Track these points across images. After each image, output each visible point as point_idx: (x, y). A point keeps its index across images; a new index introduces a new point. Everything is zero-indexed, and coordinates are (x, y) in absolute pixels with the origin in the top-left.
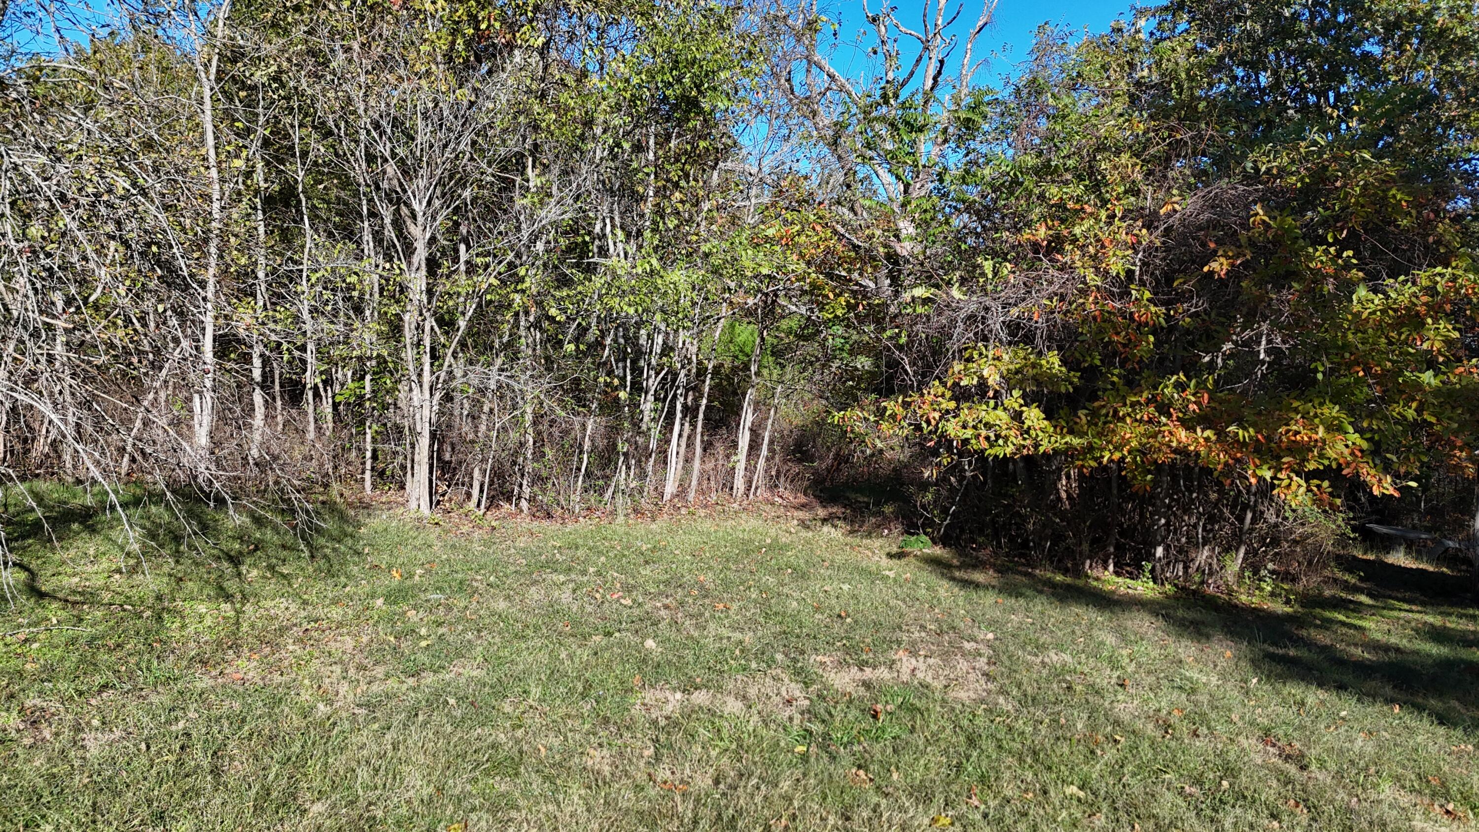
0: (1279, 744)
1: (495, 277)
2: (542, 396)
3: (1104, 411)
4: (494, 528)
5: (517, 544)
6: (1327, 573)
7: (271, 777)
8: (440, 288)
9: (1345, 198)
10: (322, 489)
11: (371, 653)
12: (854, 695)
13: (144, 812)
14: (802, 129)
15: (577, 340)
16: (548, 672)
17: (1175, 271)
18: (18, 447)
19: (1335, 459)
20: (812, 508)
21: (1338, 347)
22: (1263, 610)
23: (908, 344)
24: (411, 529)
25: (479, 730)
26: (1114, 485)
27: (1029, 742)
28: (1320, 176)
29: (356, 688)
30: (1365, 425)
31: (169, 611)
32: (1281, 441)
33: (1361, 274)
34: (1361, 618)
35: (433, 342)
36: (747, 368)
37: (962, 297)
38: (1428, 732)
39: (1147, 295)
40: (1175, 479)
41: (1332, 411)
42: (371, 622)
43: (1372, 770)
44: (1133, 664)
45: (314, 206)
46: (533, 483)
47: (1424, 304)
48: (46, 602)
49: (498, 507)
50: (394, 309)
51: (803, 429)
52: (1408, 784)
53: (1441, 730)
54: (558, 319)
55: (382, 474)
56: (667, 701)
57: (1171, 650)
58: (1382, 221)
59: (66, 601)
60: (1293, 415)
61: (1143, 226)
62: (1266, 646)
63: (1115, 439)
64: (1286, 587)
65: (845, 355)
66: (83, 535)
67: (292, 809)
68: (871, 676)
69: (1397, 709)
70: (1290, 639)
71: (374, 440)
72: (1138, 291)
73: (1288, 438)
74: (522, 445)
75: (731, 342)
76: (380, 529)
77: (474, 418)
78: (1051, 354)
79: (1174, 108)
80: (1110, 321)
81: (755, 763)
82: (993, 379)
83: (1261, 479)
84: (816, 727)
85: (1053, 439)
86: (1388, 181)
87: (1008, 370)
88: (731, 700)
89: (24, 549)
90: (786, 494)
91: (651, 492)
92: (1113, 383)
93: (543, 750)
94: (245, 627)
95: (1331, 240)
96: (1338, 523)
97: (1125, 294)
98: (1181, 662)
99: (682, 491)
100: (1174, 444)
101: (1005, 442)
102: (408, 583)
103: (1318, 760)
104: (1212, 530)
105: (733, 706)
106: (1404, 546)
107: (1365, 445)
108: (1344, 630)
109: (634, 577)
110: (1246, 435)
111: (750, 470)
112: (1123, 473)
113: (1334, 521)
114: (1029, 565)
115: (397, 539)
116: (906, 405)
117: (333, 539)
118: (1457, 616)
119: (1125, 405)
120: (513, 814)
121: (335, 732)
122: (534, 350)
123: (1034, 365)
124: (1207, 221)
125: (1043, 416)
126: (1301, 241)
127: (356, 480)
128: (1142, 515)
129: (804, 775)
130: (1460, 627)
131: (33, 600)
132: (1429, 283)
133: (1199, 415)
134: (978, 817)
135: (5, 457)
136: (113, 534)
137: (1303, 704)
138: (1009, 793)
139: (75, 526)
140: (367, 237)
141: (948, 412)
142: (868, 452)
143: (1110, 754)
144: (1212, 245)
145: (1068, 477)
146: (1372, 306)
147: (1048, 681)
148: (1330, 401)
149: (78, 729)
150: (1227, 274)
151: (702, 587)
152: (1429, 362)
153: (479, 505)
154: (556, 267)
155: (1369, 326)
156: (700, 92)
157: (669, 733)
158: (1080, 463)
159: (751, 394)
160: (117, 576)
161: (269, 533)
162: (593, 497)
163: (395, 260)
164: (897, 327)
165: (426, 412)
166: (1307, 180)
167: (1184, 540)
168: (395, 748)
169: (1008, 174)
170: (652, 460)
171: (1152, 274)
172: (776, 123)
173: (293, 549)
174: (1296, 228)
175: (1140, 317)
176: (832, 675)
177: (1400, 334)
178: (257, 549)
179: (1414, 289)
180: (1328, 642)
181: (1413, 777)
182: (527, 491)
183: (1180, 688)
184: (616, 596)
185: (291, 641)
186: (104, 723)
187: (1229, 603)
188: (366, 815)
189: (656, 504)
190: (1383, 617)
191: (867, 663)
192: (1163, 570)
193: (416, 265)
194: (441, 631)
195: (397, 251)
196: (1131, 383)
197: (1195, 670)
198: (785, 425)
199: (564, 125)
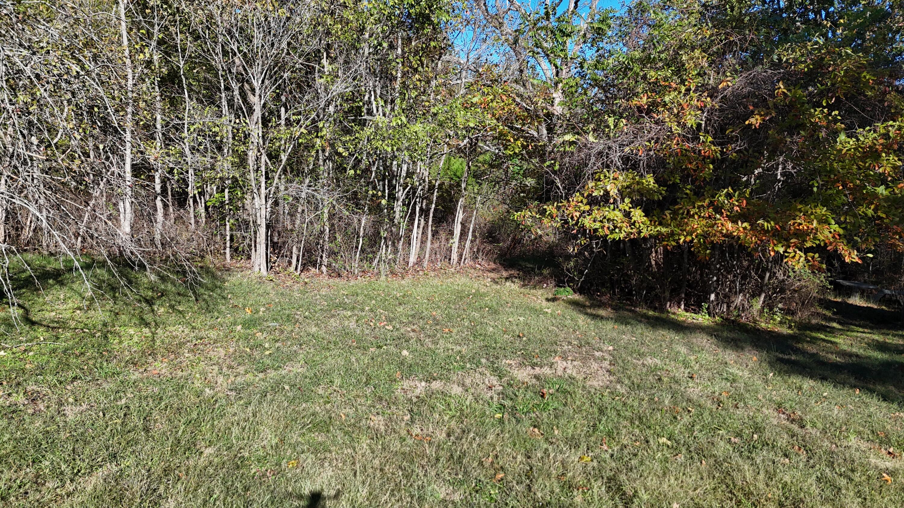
0: (787, 413)
1: (305, 128)
2: (334, 203)
3: (681, 211)
4: (306, 283)
5: (321, 293)
6: (813, 309)
7: (180, 433)
8: (271, 135)
9: (834, 78)
10: (200, 259)
11: (236, 359)
12: (530, 384)
13: (104, 453)
14: (494, 35)
15: (354, 167)
16: (344, 370)
17: (726, 124)
18: (13, 232)
19: (823, 240)
20: (499, 271)
21: (827, 171)
22: (775, 332)
23: (559, 170)
24: (256, 283)
25: (304, 405)
26: (685, 256)
27: (636, 412)
28: (819, 64)
29: (228, 379)
30: (842, 219)
31: (111, 333)
32: (790, 229)
33: (843, 126)
34: (834, 337)
35: (267, 168)
36: (459, 185)
37: (594, 141)
38: (877, 405)
39: (710, 139)
40: (723, 253)
41: (822, 211)
42: (235, 340)
43: (844, 428)
44: (698, 365)
45: (190, 83)
46: (329, 256)
47: (882, 144)
48: (36, 327)
49: (308, 270)
50: (242, 148)
51: (493, 223)
52: (866, 436)
53: (884, 404)
54: (343, 154)
55: (236, 250)
56: (416, 387)
57: (720, 356)
58: (856, 92)
59: (48, 327)
60: (798, 213)
61: (708, 96)
62: (777, 354)
63: (688, 228)
64: (789, 318)
65: (520, 176)
66: (56, 286)
67: (194, 452)
68: (539, 372)
69: (858, 392)
70: (792, 349)
71: (231, 229)
72: (704, 136)
73: (795, 228)
74: (322, 232)
75: (448, 169)
76: (237, 284)
77: (292, 216)
78: (648, 176)
79: (729, 21)
80: (686, 155)
81: (472, 424)
82: (613, 192)
83: (777, 252)
84: (508, 403)
85: (649, 229)
86: (861, 67)
87: (622, 186)
88: (455, 386)
89: (20, 295)
90: (483, 263)
91: (401, 262)
92: (687, 194)
93: (343, 416)
94: (158, 343)
95: (825, 105)
96: (821, 279)
97: (696, 138)
98: (726, 363)
99: (419, 261)
100: (724, 232)
101: (620, 231)
102: (256, 316)
103: (811, 422)
104: (745, 284)
105: (456, 390)
106: (859, 293)
107: (841, 232)
108: (825, 344)
109: (393, 313)
110: (769, 226)
111: (461, 247)
112: (692, 249)
113: (819, 279)
114: (632, 305)
115: (247, 290)
116: (558, 208)
117: (208, 289)
118: (892, 335)
119: (694, 207)
120: (328, 455)
121: (217, 405)
122: (329, 174)
123: (638, 183)
124: (749, 93)
125: (643, 214)
126: (806, 105)
127: (221, 254)
128: (701, 275)
129: (502, 431)
130: (894, 342)
131: (28, 326)
132: (884, 131)
133: (740, 214)
134: (608, 456)
135: (5, 239)
136: (75, 286)
137: (800, 388)
138: (625, 442)
139: (51, 281)
140: (224, 103)
141: (584, 212)
142: (533, 237)
143: (686, 419)
144: (751, 108)
145: (656, 252)
146: (848, 145)
147: (646, 375)
148: (821, 205)
149: (60, 404)
150: (759, 126)
151: (435, 319)
152: (882, 180)
153: (296, 269)
154: (340, 122)
155: (846, 158)
156: (431, 11)
157: (419, 406)
158: (666, 243)
159: (461, 202)
160: (78, 312)
161: (170, 286)
162: (366, 265)
163: (241, 118)
164: (552, 159)
165: (263, 212)
166: (811, 67)
167: (727, 290)
168: (254, 415)
169: (624, 63)
170: (401, 243)
171: (713, 126)
172: (478, 31)
173: (184, 295)
174: (804, 96)
175: (705, 153)
176: (516, 372)
177: (865, 163)
178: (162, 295)
179: (875, 135)
180: (815, 351)
181: (869, 432)
182: (325, 260)
183: (726, 379)
184: (382, 324)
185: (187, 351)
186: (76, 400)
187: (754, 328)
188: (239, 455)
189: (405, 269)
190: (847, 336)
191: (537, 364)
192: (714, 308)
193: (255, 120)
194: (277, 345)
195: (243, 112)
196: (698, 194)
197: (735, 368)
198: (482, 220)
199: (346, 32)
